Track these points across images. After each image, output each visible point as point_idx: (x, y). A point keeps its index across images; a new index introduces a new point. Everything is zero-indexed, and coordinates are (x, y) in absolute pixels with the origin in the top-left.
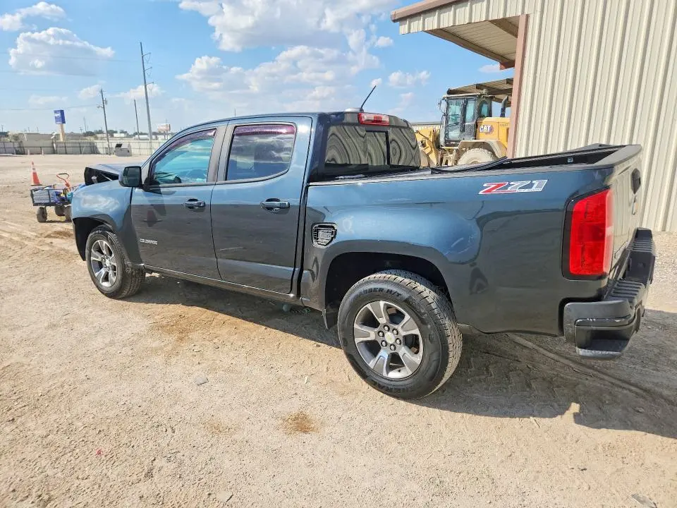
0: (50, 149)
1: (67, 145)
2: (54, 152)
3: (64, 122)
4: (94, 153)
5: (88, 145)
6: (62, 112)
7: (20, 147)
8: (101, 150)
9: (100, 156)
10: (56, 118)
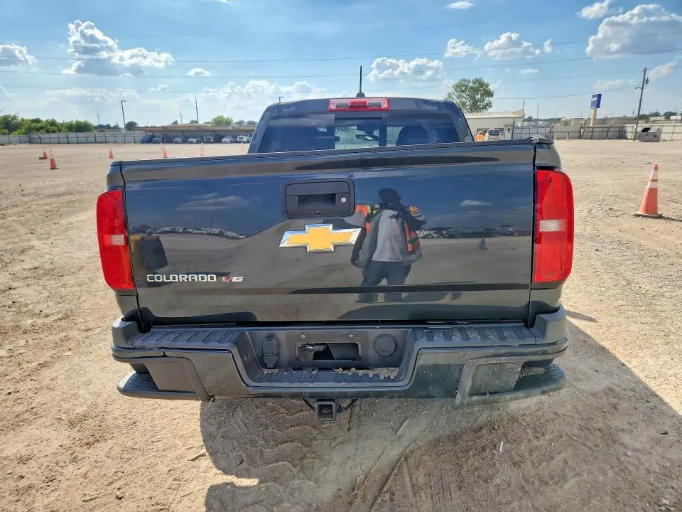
0: (577, 134)
1: (595, 130)
2: (580, 137)
3: (598, 106)
4: (622, 139)
5: (618, 129)
6: (599, 96)
7: (550, 132)
8: (629, 135)
9: (628, 141)
10: (592, 102)
